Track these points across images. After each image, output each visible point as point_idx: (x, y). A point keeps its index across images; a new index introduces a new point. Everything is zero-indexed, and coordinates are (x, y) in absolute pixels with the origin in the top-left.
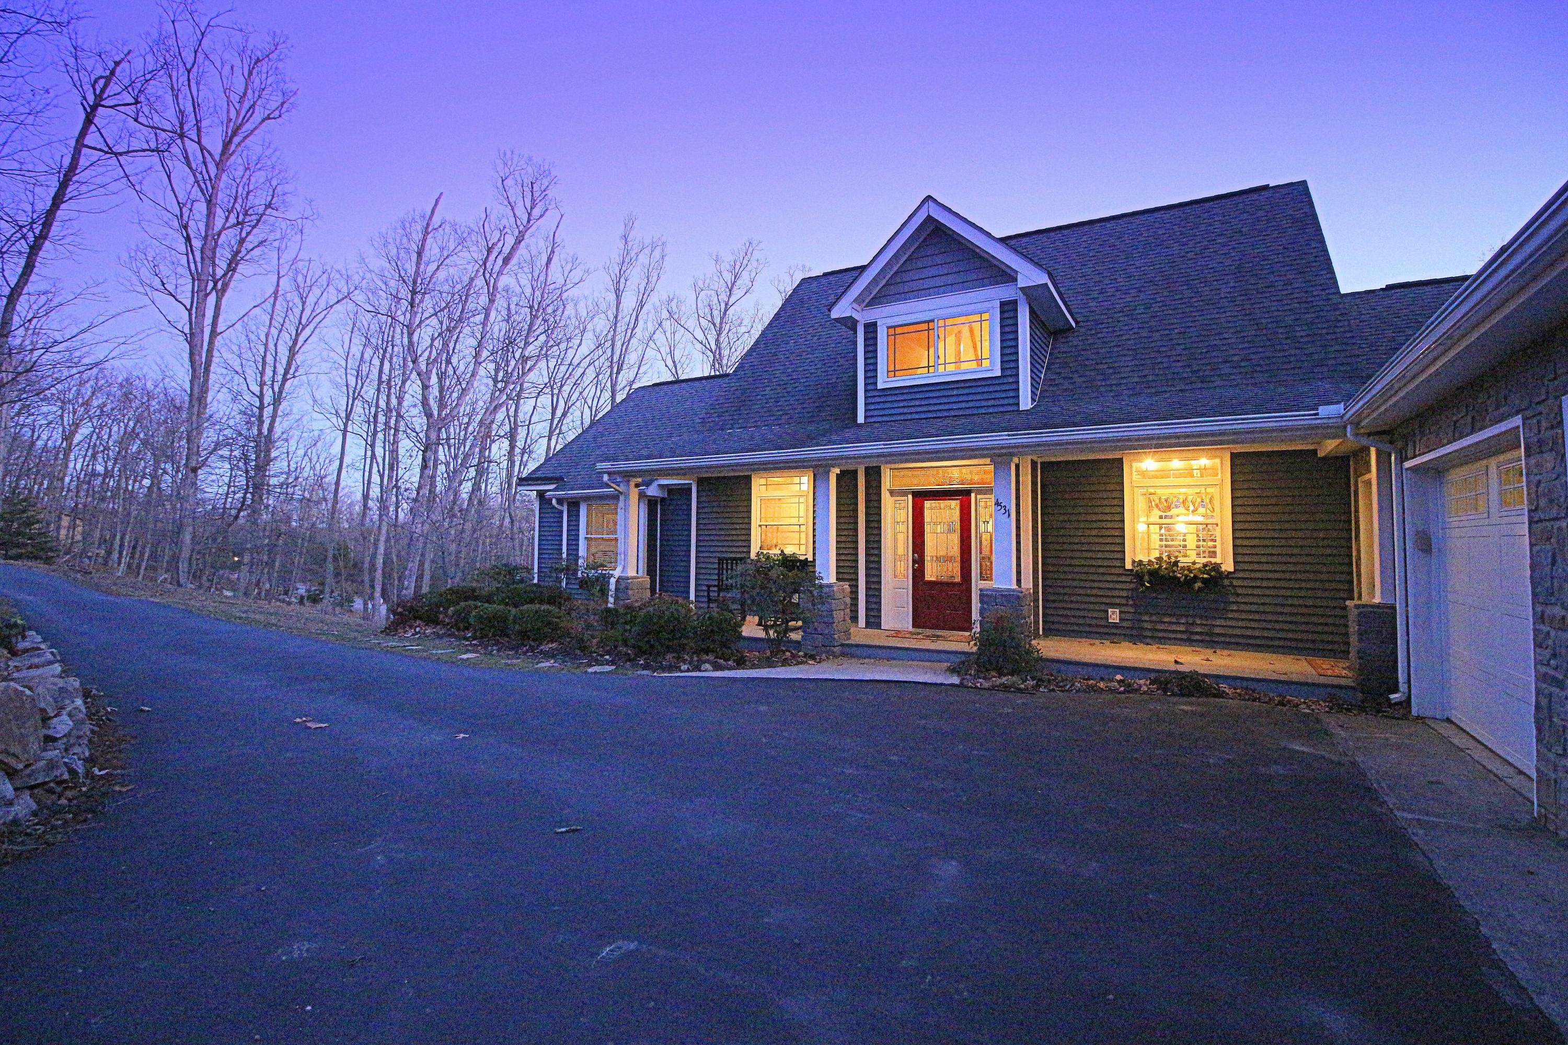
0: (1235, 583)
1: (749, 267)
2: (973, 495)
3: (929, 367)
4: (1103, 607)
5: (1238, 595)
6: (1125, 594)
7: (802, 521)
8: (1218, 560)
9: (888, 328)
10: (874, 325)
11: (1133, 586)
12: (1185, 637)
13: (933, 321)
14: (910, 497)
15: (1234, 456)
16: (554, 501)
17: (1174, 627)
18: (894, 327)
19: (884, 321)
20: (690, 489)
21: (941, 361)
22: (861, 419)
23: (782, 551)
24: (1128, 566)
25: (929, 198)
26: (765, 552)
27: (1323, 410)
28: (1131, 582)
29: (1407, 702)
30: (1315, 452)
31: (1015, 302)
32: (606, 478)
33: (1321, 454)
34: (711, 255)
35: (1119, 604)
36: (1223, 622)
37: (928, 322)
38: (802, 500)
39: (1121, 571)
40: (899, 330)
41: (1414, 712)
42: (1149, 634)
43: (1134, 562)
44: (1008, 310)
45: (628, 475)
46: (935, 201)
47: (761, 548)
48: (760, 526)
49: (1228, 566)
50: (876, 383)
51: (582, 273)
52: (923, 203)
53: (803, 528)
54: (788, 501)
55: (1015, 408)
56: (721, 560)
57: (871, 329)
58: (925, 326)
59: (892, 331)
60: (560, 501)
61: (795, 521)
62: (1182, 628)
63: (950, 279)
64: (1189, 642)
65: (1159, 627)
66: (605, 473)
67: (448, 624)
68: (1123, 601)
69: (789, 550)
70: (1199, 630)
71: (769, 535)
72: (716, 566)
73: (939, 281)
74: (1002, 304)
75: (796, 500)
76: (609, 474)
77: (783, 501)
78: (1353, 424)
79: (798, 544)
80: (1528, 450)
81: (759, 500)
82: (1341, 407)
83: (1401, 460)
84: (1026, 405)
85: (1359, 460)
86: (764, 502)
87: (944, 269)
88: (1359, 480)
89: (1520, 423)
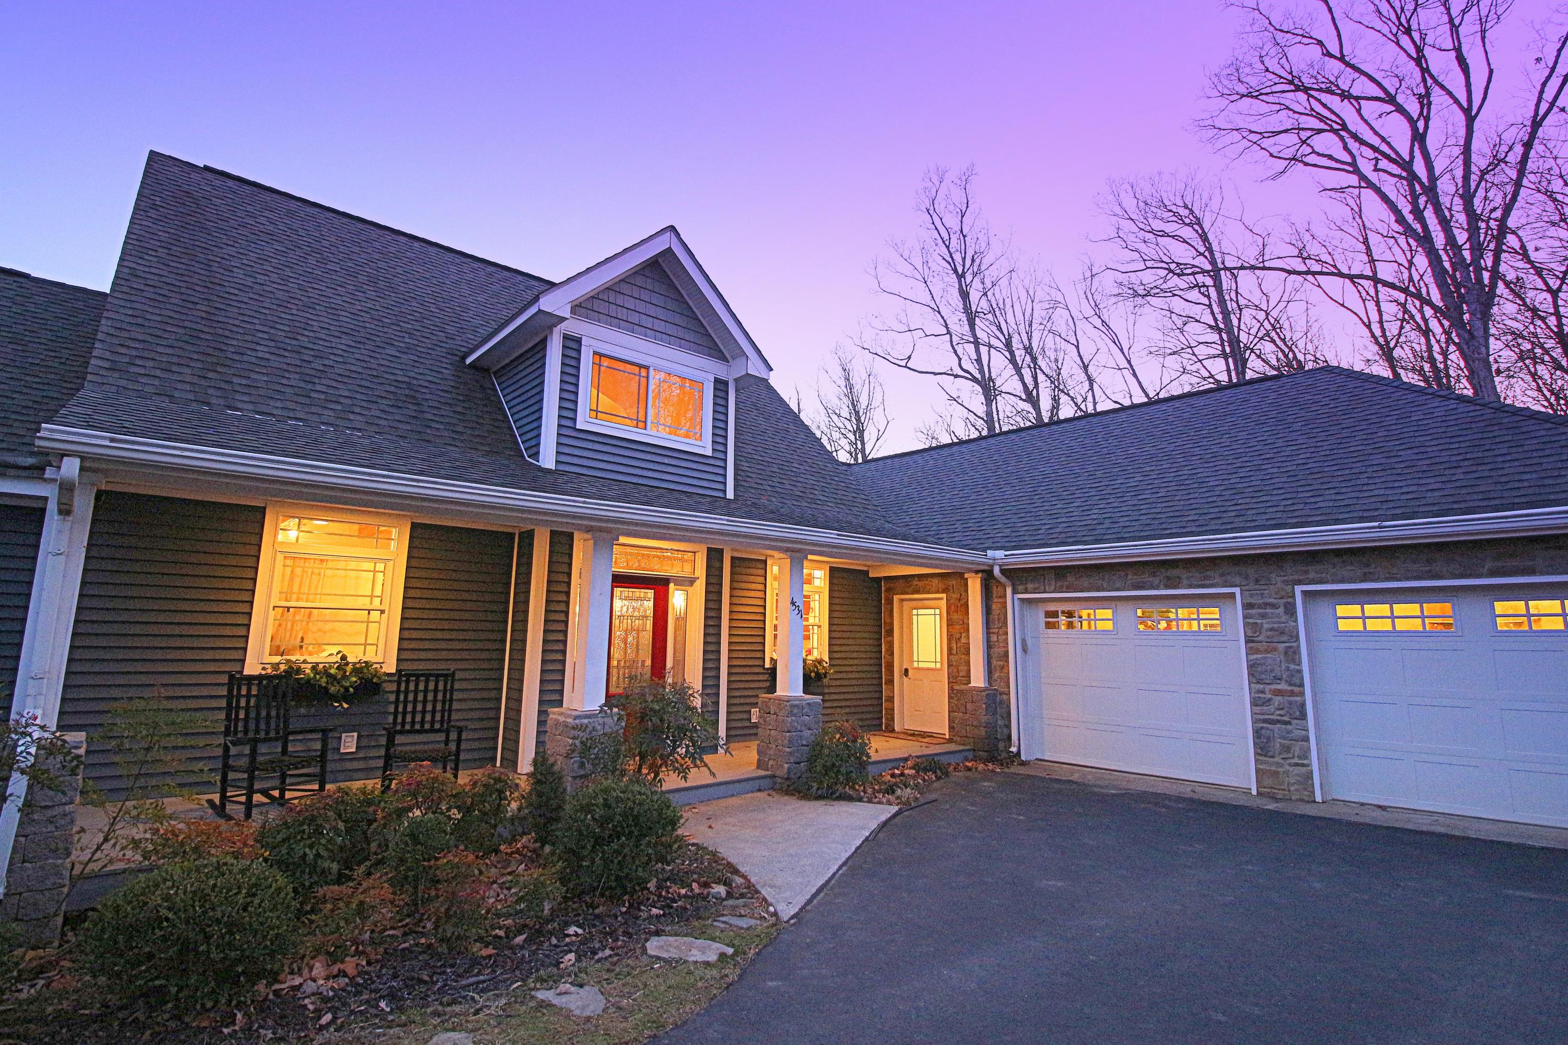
0: (830, 676)
2: (672, 586)
3: (637, 420)
4: (746, 708)
5: (829, 686)
7: (376, 603)
8: (821, 656)
9: (595, 353)
10: (579, 341)
13: (647, 368)
15: (831, 570)
18: (603, 356)
19: (593, 342)
22: (547, 462)
23: (344, 657)
24: (769, 664)
25: (672, 228)
27: (990, 553)
28: (769, 680)
29: (1018, 753)
30: (866, 573)
31: (728, 384)
33: (871, 575)
37: (640, 366)
38: (380, 567)
39: (763, 670)
40: (605, 361)
41: (1023, 758)
43: (773, 659)
44: (721, 389)
46: (678, 235)
47: (273, 652)
48: (275, 608)
49: (826, 662)
50: (574, 419)
52: (665, 231)
53: (375, 615)
54: (342, 565)
55: (721, 495)
57: (573, 344)
58: (636, 370)
59: (597, 359)
61: (364, 602)
63: (670, 329)
66: (75, 455)
73: (660, 326)
74: (716, 381)
75: (370, 566)
76: (84, 460)
77: (330, 564)
78: (1000, 566)
79: (365, 645)
80: (1247, 606)
81: (280, 557)
82: (1000, 554)
83: (1015, 592)
84: (730, 495)
85: (900, 584)
86: (289, 562)
87: (661, 313)
88: (896, 598)
89: (1237, 591)
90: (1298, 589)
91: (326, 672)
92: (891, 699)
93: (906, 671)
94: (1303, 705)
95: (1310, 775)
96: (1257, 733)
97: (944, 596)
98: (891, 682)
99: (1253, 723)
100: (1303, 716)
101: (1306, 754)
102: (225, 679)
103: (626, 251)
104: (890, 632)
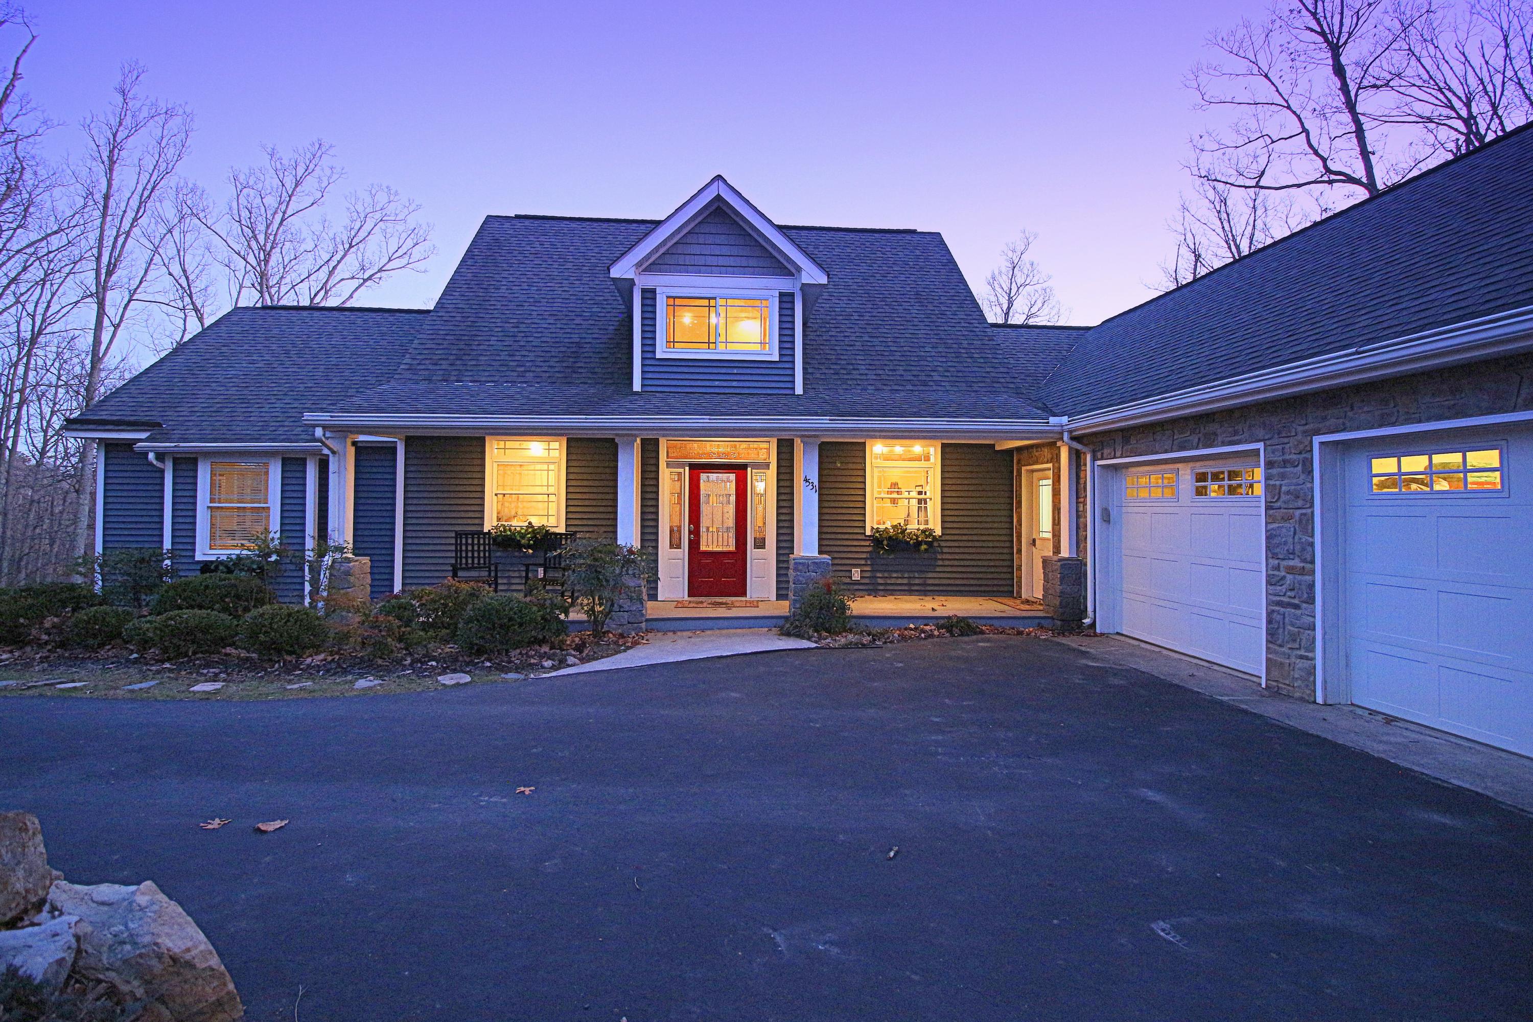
0: (943, 544)
1: (315, 174)
2: (749, 469)
3: (709, 343)
4: (848, 568)
5: (942, 553)
6: (864, 556)
7: (552, 490)
8: (930, 526)
9: (668, 297)
10: (653, 291)
11: (870, 549)
12: (906, 588)
13: (715, 298)
14: (687, 469)
15: (944, 446)
16: (151, 456)
17: (899, 581)
18: (674, 298)
19: (665, 289)
20: (395, 449)
21: (722, 339)
22: (637, 386)
23: (530, 523)
24: (868, 533)
25: (719, 177)
26: (506, 524)
27: (1051, 421)
28: (869, 546)
29: (1093, 625)
30: (993, 445)
31: (792, 295)
32: (319, 432)
33: (997, 448)
34: (264, 147)
35: (860, 565)
36: (935, 575)
37: (709, 299)
38: (552, 467)
39: (862, 537)
40: (678, 302)
41: (1098, 631)
42: (881, 588)
43: (873, 528)
44: (786, 300)
45: (342, 431)
46: (725, 181)
47: (499, 519)
48: (496, 495)
49: (938, 532)
50: (654, 352)
51: (38, 124)
52: (713, 181)
53: (552, 498)
54: (532, 467)
55: (789, 393)
56: (458, 535)
57: (649, 295)
58: (706, 302)
59: (671, 301)
60: (160, 456)
61: (544, 490)
62: (905, 581)
63: (731, 261)
64: (910, 592)
65: (889, 582)
66: (318, 426)
67: (46, 643)
68: (863, 562)
69: (536, 522)
70: (917, 581)
71: (507, 504)
72: (453, 541)
73: (721, 261)
74: (781, 295)
75: (545, 467)
76: (325, 427)
77: (525, 468)
78: (1070, 432)
79: (548, 515)
80: (1269, 465)
81: (495, 465)
82: (1065, 419)
83: (1094, 459)
84: (799, 390)
85: (1025, 454)
86: (501, 468)
87: (725, 250)
88: (1024, 468)
89: (1260, 446)
90: (1317, 440)
91: (519, 532)
92: (1019, 568)
93: (1034, 540)
94: (1312, 586)
95: (1312, 672)
96: (1269, 614)
97: (1050, 465)
98: (1019, 551)
99: (1268, 604)
100: (1311, 600)
101: (1311, 648)
102: (453, 535)
103: (677, 211)
104: (1019, 503)
